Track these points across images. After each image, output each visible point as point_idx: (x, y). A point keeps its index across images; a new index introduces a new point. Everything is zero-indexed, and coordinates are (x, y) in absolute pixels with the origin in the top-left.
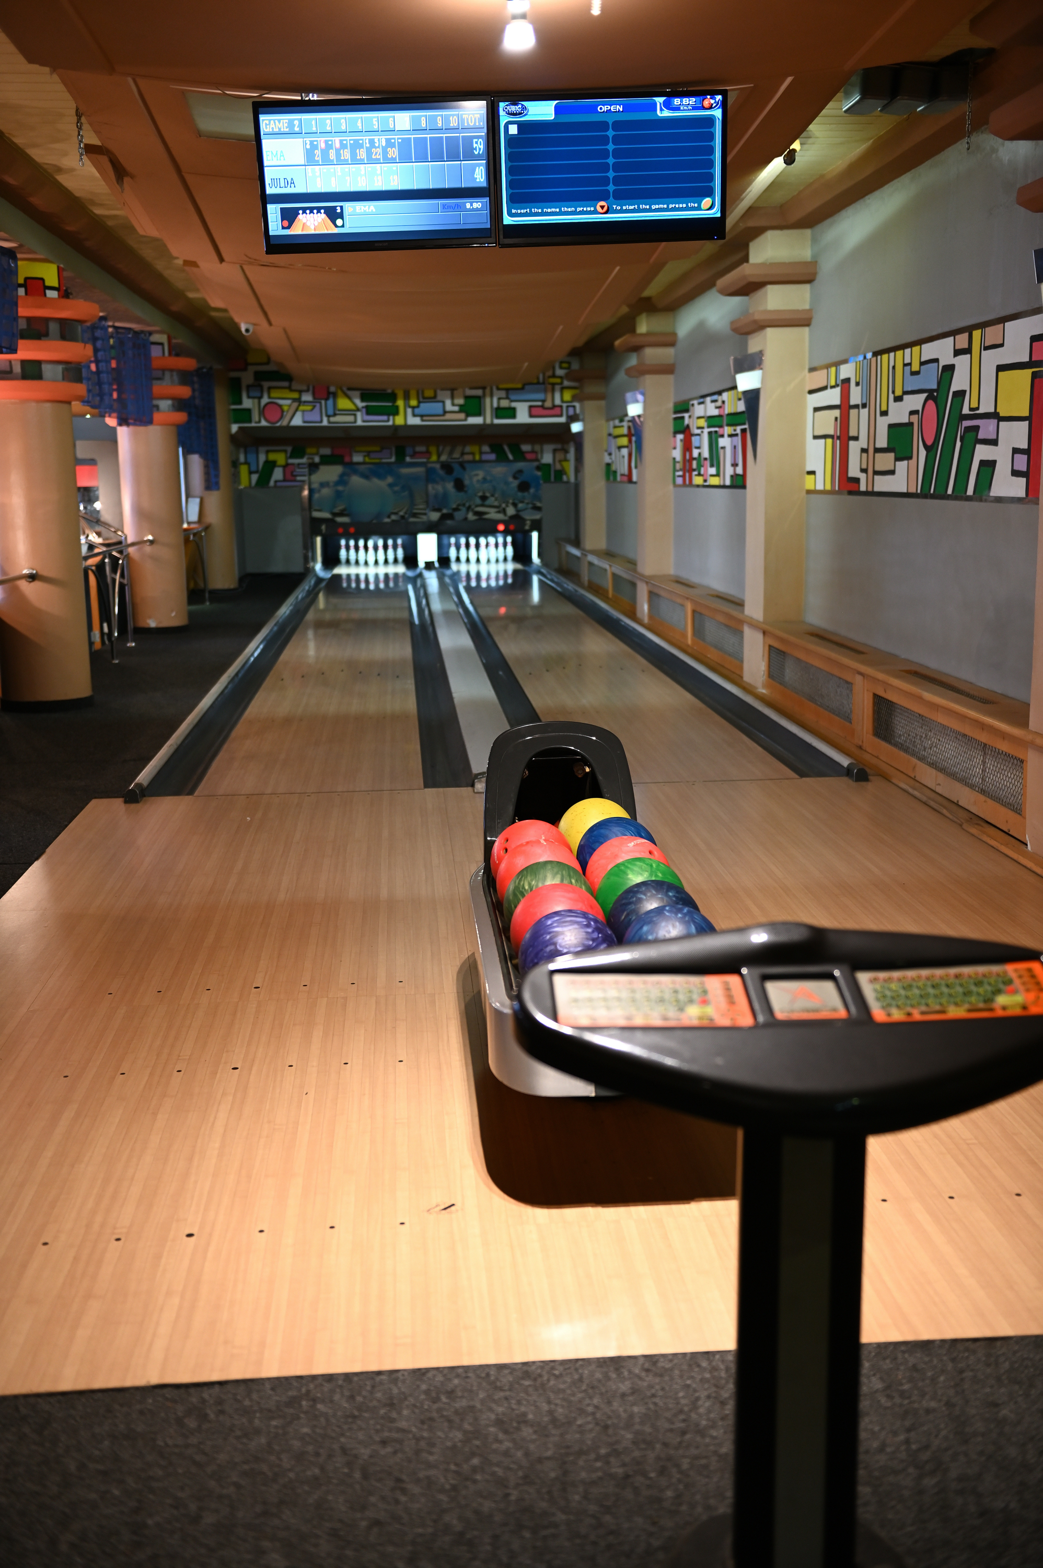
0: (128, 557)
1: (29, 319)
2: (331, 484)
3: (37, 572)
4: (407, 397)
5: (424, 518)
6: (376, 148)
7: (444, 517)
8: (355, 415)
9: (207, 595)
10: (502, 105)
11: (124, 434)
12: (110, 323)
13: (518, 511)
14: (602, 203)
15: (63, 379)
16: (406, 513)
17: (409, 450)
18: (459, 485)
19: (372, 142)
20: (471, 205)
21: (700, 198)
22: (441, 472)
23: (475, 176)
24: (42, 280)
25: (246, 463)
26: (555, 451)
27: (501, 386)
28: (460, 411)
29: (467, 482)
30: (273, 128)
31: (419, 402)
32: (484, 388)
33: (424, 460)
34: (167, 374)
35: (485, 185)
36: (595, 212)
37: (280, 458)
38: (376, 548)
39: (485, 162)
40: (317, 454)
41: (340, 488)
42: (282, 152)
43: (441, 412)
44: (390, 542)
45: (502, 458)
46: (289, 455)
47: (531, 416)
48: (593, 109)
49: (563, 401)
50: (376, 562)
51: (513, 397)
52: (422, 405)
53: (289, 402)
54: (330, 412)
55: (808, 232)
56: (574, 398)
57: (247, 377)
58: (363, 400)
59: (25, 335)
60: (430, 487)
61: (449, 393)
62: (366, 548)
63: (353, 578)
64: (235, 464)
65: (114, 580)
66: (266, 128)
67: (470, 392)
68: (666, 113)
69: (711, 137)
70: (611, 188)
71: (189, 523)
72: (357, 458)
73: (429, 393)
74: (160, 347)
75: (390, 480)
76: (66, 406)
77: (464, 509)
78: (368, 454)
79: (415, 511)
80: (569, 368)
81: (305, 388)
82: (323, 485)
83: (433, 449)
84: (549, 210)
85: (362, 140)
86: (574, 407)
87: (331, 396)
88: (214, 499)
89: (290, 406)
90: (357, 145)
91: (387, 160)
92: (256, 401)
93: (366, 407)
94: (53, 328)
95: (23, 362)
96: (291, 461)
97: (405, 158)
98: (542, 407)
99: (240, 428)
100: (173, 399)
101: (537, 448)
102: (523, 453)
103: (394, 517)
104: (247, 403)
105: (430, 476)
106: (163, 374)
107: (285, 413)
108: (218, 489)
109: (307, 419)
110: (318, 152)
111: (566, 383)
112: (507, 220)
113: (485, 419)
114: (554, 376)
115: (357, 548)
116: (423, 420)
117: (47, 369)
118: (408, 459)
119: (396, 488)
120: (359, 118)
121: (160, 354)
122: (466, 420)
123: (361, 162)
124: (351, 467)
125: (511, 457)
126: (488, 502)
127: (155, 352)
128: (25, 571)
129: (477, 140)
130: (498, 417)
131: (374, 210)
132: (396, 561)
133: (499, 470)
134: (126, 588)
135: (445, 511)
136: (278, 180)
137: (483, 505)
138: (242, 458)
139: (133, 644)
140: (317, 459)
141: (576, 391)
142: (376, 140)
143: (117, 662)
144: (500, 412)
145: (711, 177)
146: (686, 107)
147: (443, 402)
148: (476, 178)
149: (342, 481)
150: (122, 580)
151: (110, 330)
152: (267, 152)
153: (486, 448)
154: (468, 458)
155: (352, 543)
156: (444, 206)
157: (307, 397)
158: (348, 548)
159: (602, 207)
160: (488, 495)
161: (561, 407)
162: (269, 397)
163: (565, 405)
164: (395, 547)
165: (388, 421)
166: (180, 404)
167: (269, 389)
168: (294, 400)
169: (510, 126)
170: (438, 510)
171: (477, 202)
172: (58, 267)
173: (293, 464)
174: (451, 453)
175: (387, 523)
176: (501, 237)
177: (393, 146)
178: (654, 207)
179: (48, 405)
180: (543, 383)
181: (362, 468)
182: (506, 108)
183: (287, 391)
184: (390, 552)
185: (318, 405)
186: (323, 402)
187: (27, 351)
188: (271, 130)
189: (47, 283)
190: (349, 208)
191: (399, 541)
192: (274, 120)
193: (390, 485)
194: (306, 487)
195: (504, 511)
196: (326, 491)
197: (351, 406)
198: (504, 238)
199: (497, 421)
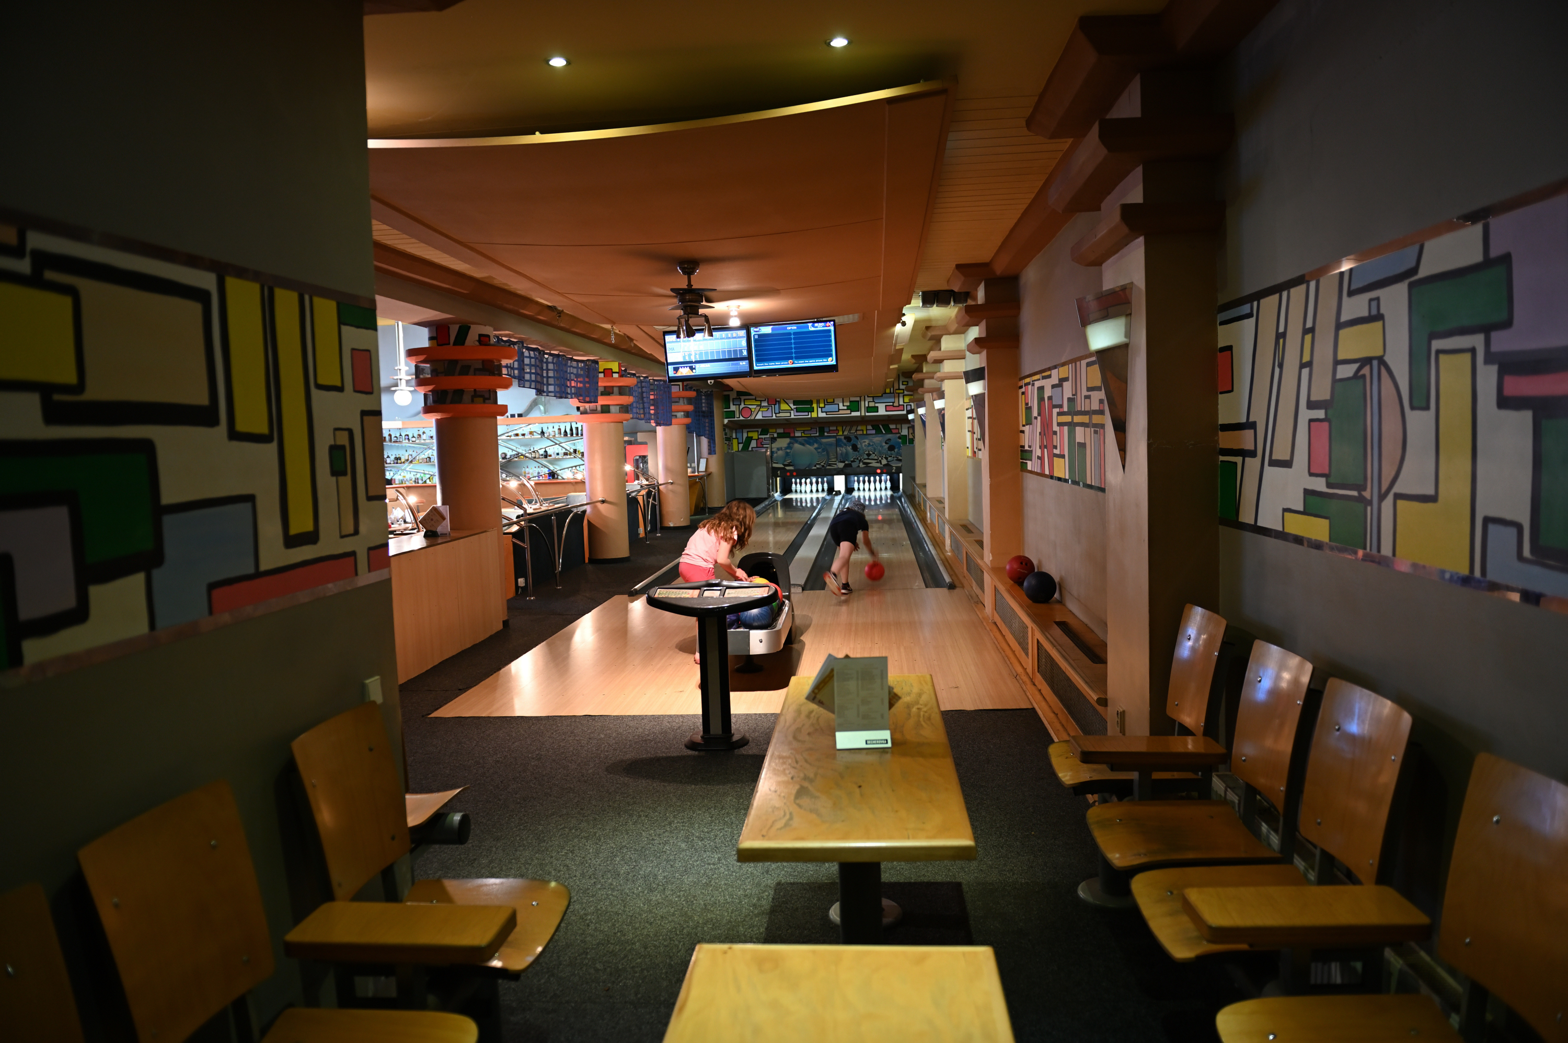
0: (659, 490)
1: (605, 387)
2: (783, 449)
3: (605, 499)
4: (818, 402)
5: (835, 467)
7: (846, 466)
8: (790, 412)
10: (752, 329)
11: (660, 430)
13: (888, 462)
14: (791, 361)
15: (620, 412)
16: (826, 464)
17: (826, 429)
18: (855, 448)
20: (742, 363)
21: (827, 358)
22: (845, 441)
23: (743, 353)
24: (611, 369)
25: (736, 438)
26: (908, 428)
27: (870, 395)
28: (848, 409)
29: (859, 446)
31: (825, 405)
32: (860, 397)
33: (835, 434)
34: (681, 400)
36: (788, 364)
37: (755, 435)
38: (811, 483)
39: (746, 348)
40: (775, 432)
41: (788, 451)
42: (673, 348)
43: (837, 410)
44: (820, 480)
45: (878, 432)
46: (759, 433)
47: (886, 411)
48: (786, 329)
49: (904, 403)
50: (811, 491)
51: (876, 401)
52: (827, 406)
53: (754, 406)
54: (777, 411)
56: (911, 401)
57: (733, 395)
58: (794, 405)
59: (603, 394)
60: (838, 449)
61: (841, 400)
62: (806, 483)
63: (799, 500)
64: (729, 439)
65: (648, 502)
66: (668, 340)
67: (852, 399)
68: (813, 329)
69: (830, 336)
70: (794, 355)
71: (698, 472)
72: (798, 434)
73: (830, 400)
75: (816, 445)
76: (621, 424)
77: (857, 462)
78: (804, 431)
79: (831, 463)
80: (906, 385)
81: (764, 399)
82: (778, 449)
83: (840, 428)
84: (771, 364)
86: (911, 405)
87: (777, 402)
88: (714, 459)
89: (755, 408)
90: (700, 344)
92: (738, 406)
93: (796, 408)
94: (616, 390)
95: (602, 406)
96: (760, 437)
98: (893, 405)
99: (728, 421)
100: (684, 411)
101: (899, 426)
102: (891, 429)
103: (818, 466)
104: (733, 408)
105: (838, 443)
106: (679, 400)
107: (753, 412)
108: (715, 454)
109: (764, 415)
111: (906, 393)
112: (756, 368)
113: (861, 413)
115: (801, 484)
116: (827, 414)
117: (612, 409)
118: (826, 434)
119: (819, 450)
122: (851, 414)
124: (794, 439)
125: (884, 432)
126: (870, 458)
127: (675, 389)
128: (600, 499)
129: (743, 341)
130: (868, 412)
131: (706, 366)
132: (823, 490)
133: (877, 439)
134: (657, 506)
135: (846, 462)
136: (672, 357)
137: (868, 459)
138: (734, 436)
139: (659, 535)
140: (775, 435)
141: (912, 397)
143: (648, 542)
144: (869, 409)
145: (831, 350)
146: (820, 326)
147: (838, 404)
149: (789, 446)
150: (653, 502)
151: (651, 381)
152: (668, 348)
153: (870, 427)
154: (859, 432)
155: (798, 480)
156: (732, 364)
157: (765, 404)
158: (796, 484)
160: (871, 453)
161: (904, 405)
162: (744, 405)
164: (823, 483)
165: (808, 415)
166: (687, 415)
167: (744, 400)
168: (758, 405)
169: (755, 336)
170: (843, 462)
171: (744, 362)
172: (619, 363)
173: (762, 438)
174: (850, 430)
175: (815, 469)
176: (754, 374)
179: (612, 424)
180: (893, 393)
181: (800, 439)
183: (754, 400)
184: (820, 485)
185: (770, 408)
186: (773, 406)
187: (602, 401)
189: (613, 371)
190: (697, 366)
191: (825, 479)
192: (670, 338)
193: (816, 449)
194: (769, 450)
195: (880, 462)
196: (780, 452)
197: (788, 408)
199: (867, 414)
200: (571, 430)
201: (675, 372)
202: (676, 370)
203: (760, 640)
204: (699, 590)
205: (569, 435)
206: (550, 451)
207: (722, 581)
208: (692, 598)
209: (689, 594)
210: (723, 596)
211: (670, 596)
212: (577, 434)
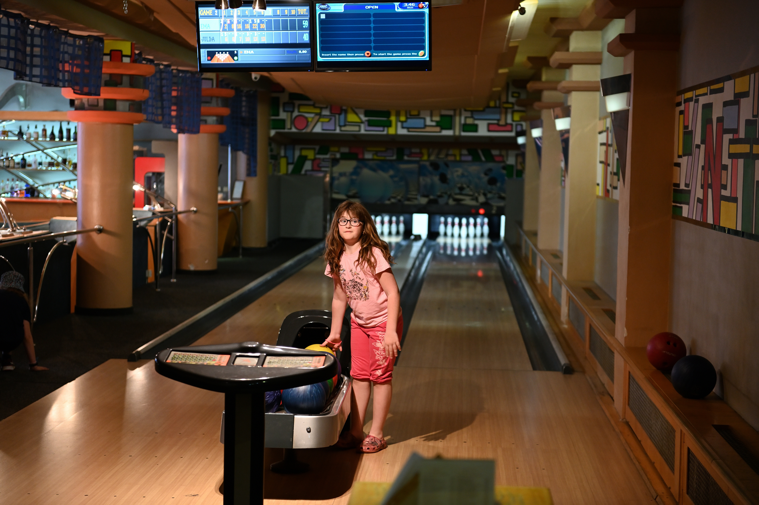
0: (177, 220)
1: (111, 75)
2: (348, 174)
3: (103, 228)
4: (398, 115)
5: (416, 202)
6: (255, 24)
7: (433, 202)
8: (360, 126)
9: (241, 251)
10: (317, 5)
11: (182, 138)
12: (173, 67)
13: (487, 199)
14: (368, 52)
15: (129, 110)
16: (402, 197)
17: (407, 152)
18: (443, 179)
19: (253, 21)
20: (302, 52)
21: (418, 51)
22: (430, 168)
23: (304, 38)
24: (121, 51)
25: (285, 156)
26: (517, 156)
27: (468, 109)
28: (437, 126)
29: (449, 176)
30: (205, 14)
31: (407, 118)
32: (455, 110)
33: (417, 159)
34: (214, 100)
35: (308, 42)
36: (364, 56)
37: (310, 154)
39: (309, 31)
40: (338, 152)
41: (354, 177)
42: (208, 24)
43: (422, 126)
44: (394, 219)
45: (476, 159)
46: (317, 151)
47: (489, 131)
48: (363, 7)
49: (513, 121)
51: (476, 117)
52: (409, 121)
53: (312, 115)
54: (342, 123)
55: (599, 33)
56: (522, 119)
57: (284, 98)
58: (366, 115)
59: (107, 84)
60: (421, 179)
61: (428, 112)
64: (275, 158)
65: (162, 236)
66: (201, 14)
67: (444, 112)
68: (400, 10)
69: (424, 21)
70: (372, 45)
71: (232, 199)
72: (368, 156)
73: (414, 113)
74: (210, 82)
75: (391, 172)
76: (130, 127)
77: (446, 197)
78: (376, 153)
79: (410, 196)
80: (518, 97)
81: (325, 106)
82: (341, 175)
83: (425, 151)
84: (341, 55)
85: (248, 20)
86: (521, 125)
87: (343, 112)
88: (254, 183)
89: (313, 118)
90: (245, 22)
91: (260, 30)
93: (368, 121)
94: (126, 80)
95: (106, 100)
96: (318, 156)
97: (269, 28)
98: (498, 125)
99: (277, 133)
100: (217, 116)
101: (504, 153)
102: (493, 156)
103: (393, 200)
104: (283, 115)
105: (422, 171)
106: (211, 99)
107: (309, 123)
108: (256, 175)
109: (325, 128)
110: (226, 25)
111: (516, 108)
112: (320, 59)
113: (454, 132)
114: (507, 102)
116: (409, 131)
117: (120, 105)
118: (406, 158)
119: (396, 179)
120: (247, 10)
121: (210, 86)
122: (440, 132)
123: (247, 30)
124: (363, 162)
125: (483, 159)
126: (464, 192)
127: (205, 85)
128: (96, 227)
129: (305, 21)
130: (464, 131)
131: (253, 53)
132: (398, 233)
133: (474, 168)
134: (173, 242)
135: (432, 197)
136: (206, 38)
137: (461, 194)
138: (282, 153)
139: (175, 280)
140: (338, 156)
141: (523, 114)
142: (255, 20)
143: (159, 290)
144: (465, 127)
145: (424, 41)
146: (410, 7)
147: (424, 119)
148: (304, 39)
149: (356, 172)
150: (169, 235)
151: (174, 71)
152: (201, 24)
153: (465, 152)
154: (451, 158)
156: (288, 51)
157: (326, 112)
159: (368, 54)
160: (465, 186)
161: (512, 125)
162: (299, 112)
163: (514, 124)
164: (398, 223)
165: (383, 131)
166: (221, 120)
167: (299, 106)
169: (321, 15)
170: (427, 196)
171: (305, 50)
172: (132, 44)
173: (319, 159)
174: (438, 154)
176: (316, 67)
177: (263, 23)
178: (394, 54)
179: (118, 126)
180: (499, 107)
181: (371, 163)
182: (319, 6)
183: (312, 107)
184: (394, 226)
185: (333, 118)
186: (337, 116)
187: (106, 94)
188: (204, 14)
189: (124, 53)
190: (240, 51)
191: (402, 218)
192: (205, 10)
193: (392, 177)
194: (328, 175)
195: (476, 199)
196: (343, 180)
197: (358, 120)
198: (318, 67)
199: (463, 134)
200: (61, 131)
201: (209, 58)
202: (211, 55)
203: (307, 429)
204: (229, 356)
205: (57, 140)
206: (30, 158)
207: (261, 344)
208: (219, 367)
209: (214, 360)
210: (262, 365)
211: (188, 362)
212: (69, 138)
